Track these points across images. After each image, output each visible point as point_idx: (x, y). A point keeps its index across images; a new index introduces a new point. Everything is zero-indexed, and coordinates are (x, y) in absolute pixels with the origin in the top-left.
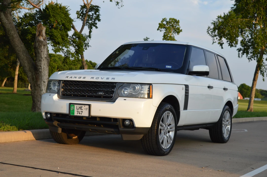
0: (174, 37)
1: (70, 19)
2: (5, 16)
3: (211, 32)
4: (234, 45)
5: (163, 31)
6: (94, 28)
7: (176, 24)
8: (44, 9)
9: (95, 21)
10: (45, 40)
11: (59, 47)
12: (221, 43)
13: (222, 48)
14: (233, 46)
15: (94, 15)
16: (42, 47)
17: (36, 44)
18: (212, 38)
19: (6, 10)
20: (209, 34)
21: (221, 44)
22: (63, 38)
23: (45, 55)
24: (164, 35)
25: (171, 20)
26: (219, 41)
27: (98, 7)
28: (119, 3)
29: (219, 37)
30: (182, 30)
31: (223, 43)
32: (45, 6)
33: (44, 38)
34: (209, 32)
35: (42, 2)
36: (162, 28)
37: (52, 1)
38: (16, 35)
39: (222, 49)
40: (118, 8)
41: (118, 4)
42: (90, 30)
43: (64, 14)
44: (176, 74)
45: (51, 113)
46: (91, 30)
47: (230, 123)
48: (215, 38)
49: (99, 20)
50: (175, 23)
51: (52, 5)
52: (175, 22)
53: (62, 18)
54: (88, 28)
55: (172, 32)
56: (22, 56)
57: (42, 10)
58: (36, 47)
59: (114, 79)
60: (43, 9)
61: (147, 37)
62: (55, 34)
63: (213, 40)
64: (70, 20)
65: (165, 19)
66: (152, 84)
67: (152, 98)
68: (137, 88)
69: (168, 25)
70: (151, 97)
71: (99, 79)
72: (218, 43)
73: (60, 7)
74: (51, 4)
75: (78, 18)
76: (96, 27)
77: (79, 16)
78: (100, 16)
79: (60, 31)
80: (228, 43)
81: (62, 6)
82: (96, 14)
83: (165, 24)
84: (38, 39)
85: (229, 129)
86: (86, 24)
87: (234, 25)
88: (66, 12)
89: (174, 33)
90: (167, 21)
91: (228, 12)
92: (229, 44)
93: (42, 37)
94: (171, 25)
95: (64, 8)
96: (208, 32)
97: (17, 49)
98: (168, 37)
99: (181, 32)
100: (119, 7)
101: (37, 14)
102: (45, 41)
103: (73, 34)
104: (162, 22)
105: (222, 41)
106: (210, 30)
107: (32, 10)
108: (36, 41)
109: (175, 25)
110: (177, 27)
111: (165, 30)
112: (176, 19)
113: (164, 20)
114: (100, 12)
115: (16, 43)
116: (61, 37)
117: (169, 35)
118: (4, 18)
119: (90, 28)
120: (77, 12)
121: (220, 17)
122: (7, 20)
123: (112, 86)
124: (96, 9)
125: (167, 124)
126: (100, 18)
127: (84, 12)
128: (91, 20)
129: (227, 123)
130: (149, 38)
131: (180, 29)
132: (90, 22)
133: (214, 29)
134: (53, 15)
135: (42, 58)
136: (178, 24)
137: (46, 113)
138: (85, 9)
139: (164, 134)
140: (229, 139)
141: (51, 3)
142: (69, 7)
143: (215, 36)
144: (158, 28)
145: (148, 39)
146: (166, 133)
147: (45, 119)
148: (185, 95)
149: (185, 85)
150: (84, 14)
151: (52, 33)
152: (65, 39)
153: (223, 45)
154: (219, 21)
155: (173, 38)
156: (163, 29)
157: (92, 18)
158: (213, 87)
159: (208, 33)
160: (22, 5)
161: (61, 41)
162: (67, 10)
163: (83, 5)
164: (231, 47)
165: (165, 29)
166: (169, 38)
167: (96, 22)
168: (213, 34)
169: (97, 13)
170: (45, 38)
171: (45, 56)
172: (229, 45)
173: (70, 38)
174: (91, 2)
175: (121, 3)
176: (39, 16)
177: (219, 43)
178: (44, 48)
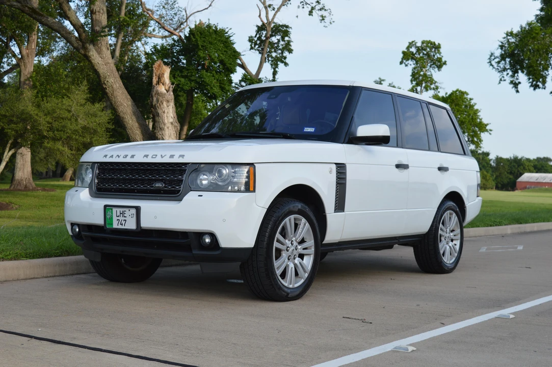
0: (432, 75)
1: (235, 51)
2: (97, 50)
3: (496, 62)
4: (541, 85)
5: (411, 65)
6: (281, 65)
7: (435, 51)
8: (187, 35)
9: (282, 53)
10: (169, 90)
11: (217, 104)
12: (516, 83)
13: (517, 91)
14: (539, 88)
15: (282, 43)
16: (165, 104)
17: (153, 99)
18: (499, 74)
19: (99, 40)
20: (493, 66)
21: (516, 85)
22: (223, 86)
23: (170, 118)
24: (412, 73)
25: (425, 45)
26: (512, 79)
27: (287, 27)
28: (325, 17)
29: (512, 71)
30: (445, 62)
31: (520, 83)
32: (189, 30)
33: (167, 88)
34: (493, 63)
35: (185, 24)
36: (408, 60)
37: (200, 20)
38: (118, 85)
39: (518, 93)
40: (325, 26)
41: (323, 19)
42: (274, 69)
43: (223, 44)
44: (317, 143)
45: (79, 225)
46: (277, 69)
47: (459, 236)
48: (505, 73)
49: (290, 51)
50: (433, 50)
51: (201, 28)
52: (433, 47)
53: (219, 50)
54: (270, 66)
55: (429, 67)
56: (131, 122)
57: (184, 38)
58: (154, 104)
59: (182, 156)
60: (185, 36)
61: (380, 79)
62: (207, 80)
63: (501, 77)
64: (233, 54)
65: (414, 43)
66: (255, 164)
67: (254, 191)
68: (224, 172)
69: (419, 54)
70: (251, 189)
71: (157, 156)
72: (509, 81)
73: (216, 31)
74: (200, 26)
75: (252, 48)
76: (286, 64)
77: (253, 46)
78: (291, 44)
79: (217, 74)
80: (530, 82)
81: (218, 29)
82: (284, 41)
83: (414, 53)
84: (157, 91)
85: (457, 247)
86: (267, 60)
87: (538, 47)
88: (226, 38)
89: (431, 68)
90: (418, 47)
91: (526, 23)
92: (530, 84)
93: (163, 86)
94: (425, 53)
95: (222, 32)
96: (490, 62)
97: (121, 109)
98: (420, 75)
99: (444, 66)
100: (326, 24)
101: (175, 46)
102: (169, 93)
103: (241, 79)
104: (408, 48)
105: (517, 79)
106: (495, 58)
107: (168, 39)
108: (154, 94)
109: (432, 54)
110: (436, 57)
111: (414, 64)
112: (434, 42)
113: (411, 44)
114: (291, 36)
115: (119, 100)
116: (218, 84)
117: (422, 73)
118: (94, 56)
119: (275, 66)
120: (249, 37)
121: (511, 34)
122: (100, 59)
123: (180, 170)
124: (283, 30)
125: (296, 241)
126: (292, 48)
127: (263, 38)
128: (275, 51)
129: (452, 234)
130: (383, 80)
131: (443, 60)
132: (274, 55)
133: (503, 57)
134: (202, 46)
135: (165, 124)
136: (439, 51)
137: (73, 225)
138: (264, 33)
139: (289, 260)
140: (457, 268)
141: (199, 24)
142: (231, 29)
143: (505, 69)
144: (401, 60)
145: (382, 82)
146: (292, 257)
147: (71, 235)
148: (338, 183)
149: (336, 164)
150: (262, 41)
151: (202, 78)
152: (225, 88)
153: (520, 86)
154: (508, 41)
155: (430, 78)
156: (410, 62)
157: (277, 48)
158: (409, 165)
159: (491, 65)
160: (152, 31)
161: (218, 92)
162: (227, 35)
163: (260, 24)
164: (534, 89)
165: (415, 62)
166: (422, 78)
167: (284, 55)
168: (500, 67)
169: (286, 39)
170: (169, 87)
171: (171, 120)
172: (532, 86)
173: (237, 86)
174: (273, 19)
175: (330, 17)
176: (178, 48)
177: (511, 82)
178: (168, 106)
